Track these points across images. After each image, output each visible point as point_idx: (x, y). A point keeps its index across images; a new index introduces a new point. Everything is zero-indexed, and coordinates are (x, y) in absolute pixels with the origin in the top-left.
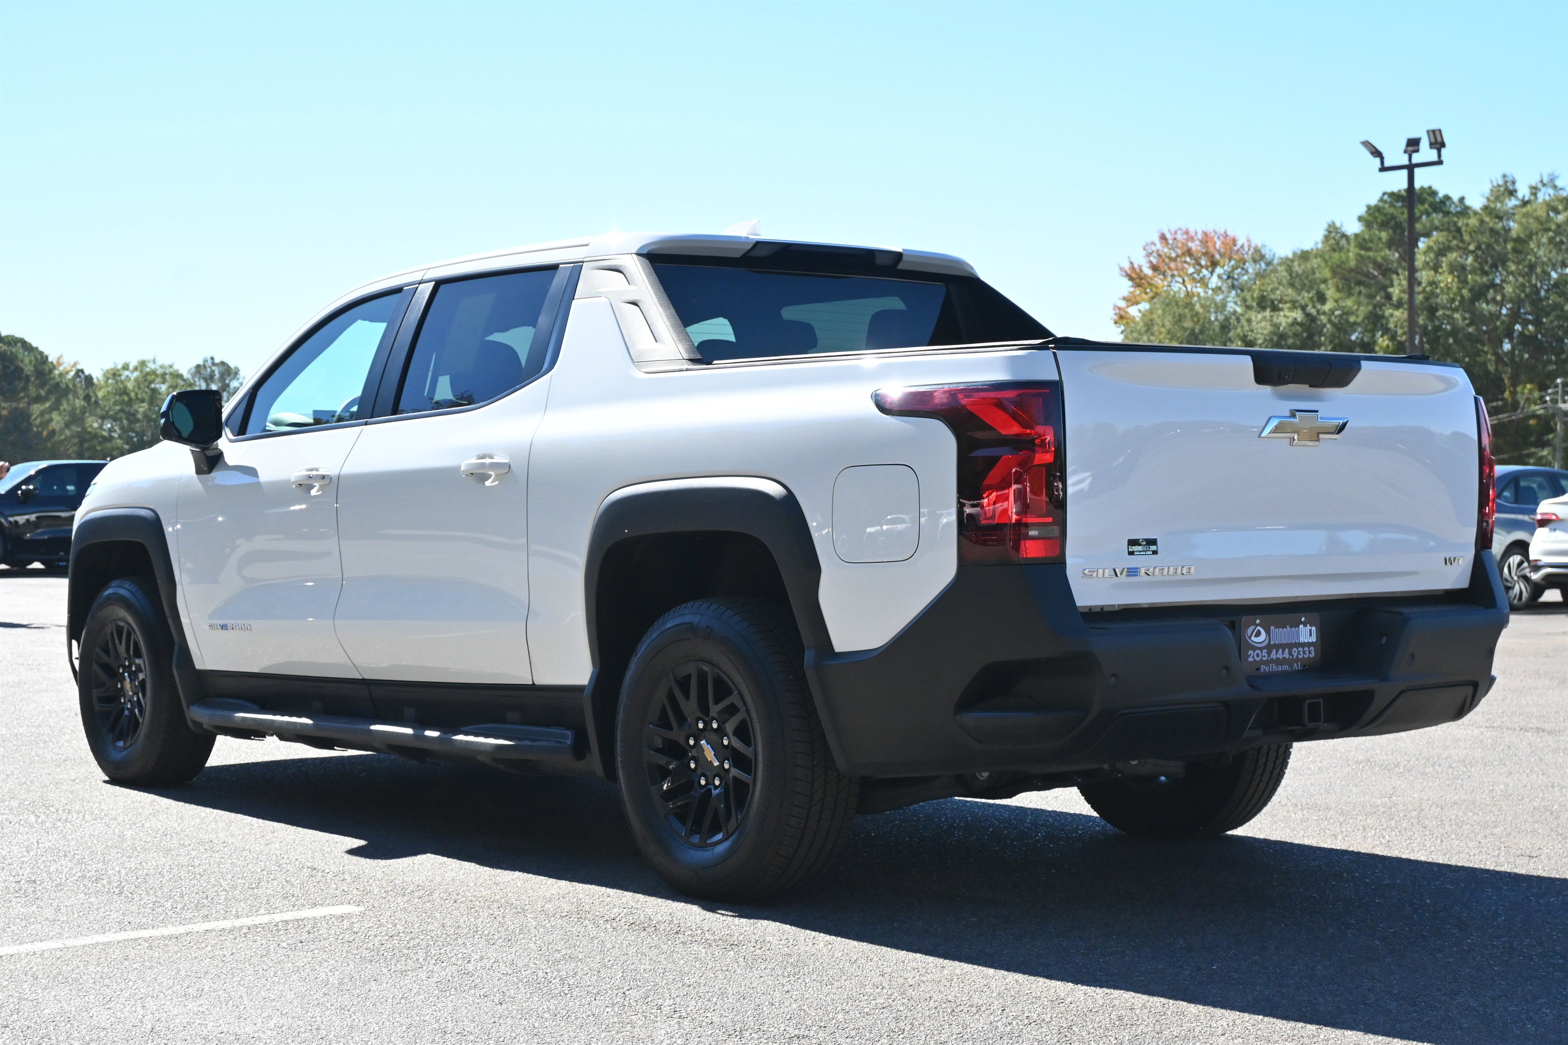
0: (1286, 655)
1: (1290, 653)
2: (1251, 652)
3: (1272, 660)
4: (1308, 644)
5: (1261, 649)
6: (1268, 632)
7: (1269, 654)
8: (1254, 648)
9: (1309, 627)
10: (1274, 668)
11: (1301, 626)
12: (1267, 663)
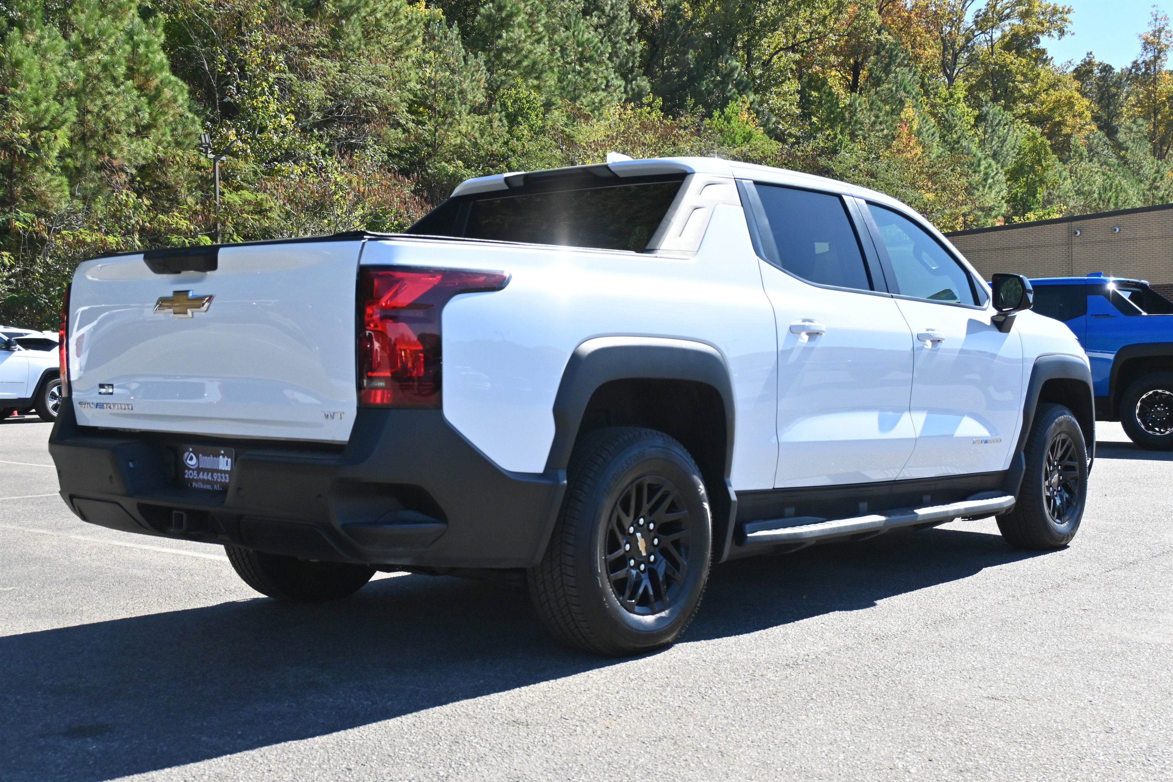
0: (210, 478)
1: (212, 476)
2: (186, 471)
3: (200, 480)
4: (225, 472)
5: (193, 470)
6: (197, 458)
7: (198, 474)
8: (189, 469)
9: (226, 458)
10: (201, 486)
11: (221, 457)
12: (197, 481)
